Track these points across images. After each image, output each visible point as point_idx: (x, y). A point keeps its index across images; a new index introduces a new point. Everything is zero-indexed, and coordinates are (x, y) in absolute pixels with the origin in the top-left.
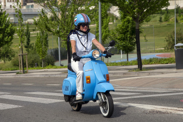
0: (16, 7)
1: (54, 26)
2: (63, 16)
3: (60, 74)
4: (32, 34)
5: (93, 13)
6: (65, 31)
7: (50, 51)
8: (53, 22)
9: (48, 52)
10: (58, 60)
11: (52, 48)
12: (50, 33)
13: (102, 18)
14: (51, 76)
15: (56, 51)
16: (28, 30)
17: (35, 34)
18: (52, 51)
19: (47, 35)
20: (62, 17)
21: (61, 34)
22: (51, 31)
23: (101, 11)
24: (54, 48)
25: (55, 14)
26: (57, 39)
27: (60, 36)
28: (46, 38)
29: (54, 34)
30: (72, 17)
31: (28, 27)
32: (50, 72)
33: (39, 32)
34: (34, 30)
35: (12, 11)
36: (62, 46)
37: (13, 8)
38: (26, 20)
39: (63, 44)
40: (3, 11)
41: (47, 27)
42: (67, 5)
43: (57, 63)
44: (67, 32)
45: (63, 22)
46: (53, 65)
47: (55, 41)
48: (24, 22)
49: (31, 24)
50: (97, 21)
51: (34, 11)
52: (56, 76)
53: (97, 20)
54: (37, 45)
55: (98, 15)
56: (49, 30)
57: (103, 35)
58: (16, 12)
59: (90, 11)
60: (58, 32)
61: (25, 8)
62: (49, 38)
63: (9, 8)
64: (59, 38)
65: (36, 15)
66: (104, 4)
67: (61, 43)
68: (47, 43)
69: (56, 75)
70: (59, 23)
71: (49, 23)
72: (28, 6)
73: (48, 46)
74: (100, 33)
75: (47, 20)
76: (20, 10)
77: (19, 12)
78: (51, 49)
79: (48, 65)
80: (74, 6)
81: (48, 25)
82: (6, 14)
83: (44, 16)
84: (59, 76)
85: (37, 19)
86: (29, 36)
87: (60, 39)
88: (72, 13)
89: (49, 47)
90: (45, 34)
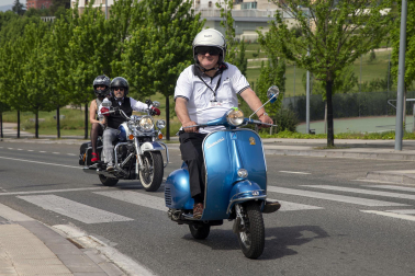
0: (223, 6)
1: (299, 47)
2: (321, 26)
3: (308, 151)
4: (252, 64)
5: (387, 23)
6: (324, 60)
7: (287, 101)
8: (299, 40)
9: (284, 104)
10: (303, 120)
11: (292, 95)
12: (292, 62)
13: (408, 35)
14: (290, 154)
15: (301, 102)
16: (243, 55)
17: (257, 63)
18: (293, 101)
19: (284, 67)
20: (319, 30)
21: (315, 65)
22: (293, 59)
23: (407, 20)
24: (297, 94)
25: (305, 23)
26: (305, 76)
27: (312, 70)
28: (282, 74)
29: (300, 65)
30: (340, 29)
31: (243, 49)
32: (286, 144)
33: (265, 59)
34: (255, 56)
35: (213, 14)
36: (314, 91)
37: (215, 7)
38: (240, 34)
39: (316, 87)
40: (196, 13)
41: (285, 50)
42: (331, 4)
43: (302, 128)
44: (328, 62)
45: (321, 40)
46: (292, 130)
47: (299, 81)
48: (237, 37)
49: (249, 42)
50: (395, 41)
51: (257, 15)
52: (300, 154)
53: (395, 38)
54: (261, 87)
55: (398, 27)
56: (290, 56)
57: (408, 72)
58: (222, 16)
59: (381, 18)
60: (309, 62)
61: (238, 7)
62: (288, 72)
63: (207, 7)
64: (308, 73)
65: (262, 24)
66: (412, 4)
67: (312, 84)
68: (283, 84)
69: (299, 151)
70: (310, 41)
71: (289, 42)
72: (246, 6)
73: (284, 90)
74: (400, 67)
75: (287, 34)
76: (229, 12)
77: (228, 15)
78: (290, 97)
79: (283, 130)
80: (346, 6)
81: (289, 46)
82: (202, 19)
83: (281, 27)
84: (306, 154)
85: (265, 31)
86: (245, 66)
87: (311, 76)
88: (342, 22)
89: (287, 93)
90: (280, 65)
